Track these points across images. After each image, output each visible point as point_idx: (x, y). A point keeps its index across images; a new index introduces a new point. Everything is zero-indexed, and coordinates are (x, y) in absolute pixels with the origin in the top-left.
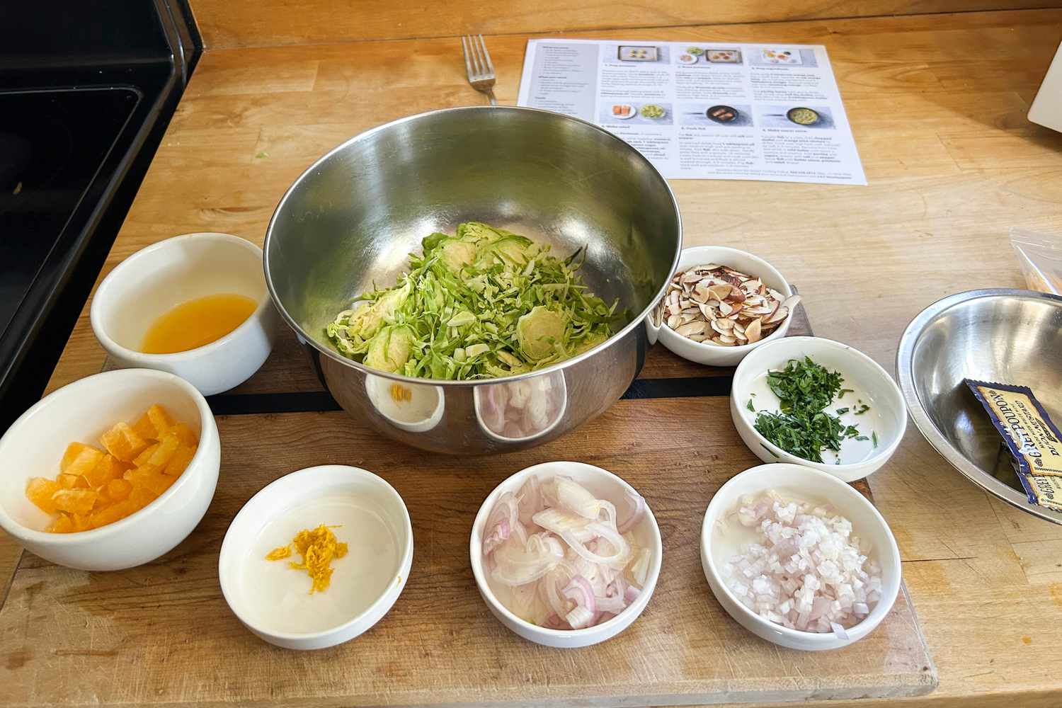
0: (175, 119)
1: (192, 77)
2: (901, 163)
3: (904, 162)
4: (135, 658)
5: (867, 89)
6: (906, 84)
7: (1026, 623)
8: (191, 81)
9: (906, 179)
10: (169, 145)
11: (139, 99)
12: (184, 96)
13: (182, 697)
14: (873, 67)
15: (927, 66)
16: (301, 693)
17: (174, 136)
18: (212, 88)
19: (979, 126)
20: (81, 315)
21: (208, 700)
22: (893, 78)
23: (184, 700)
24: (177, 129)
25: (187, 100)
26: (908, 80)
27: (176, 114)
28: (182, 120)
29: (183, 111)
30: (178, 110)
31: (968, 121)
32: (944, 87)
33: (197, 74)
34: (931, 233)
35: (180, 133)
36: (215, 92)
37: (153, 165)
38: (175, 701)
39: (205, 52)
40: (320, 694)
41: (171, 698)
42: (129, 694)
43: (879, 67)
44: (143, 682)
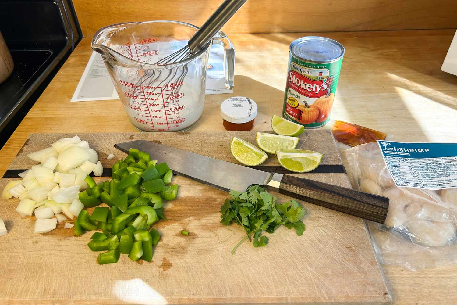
0: (66, 63)
1: (76, 48)
2: (383, 87)
3: (384, 87)
4: (9, 280)
5: (369, 58)
6: (387, 57)
7: (434, 287)
8: (75, 49)
9: (386, 94)
10: (61, 73)
11: (51, 54)
12: (71, 55)
13: (28, 297)
14: (372, 50)
15: (397, 50)
16: (84, 297)
17: (64, 69)
18: (84, 52)
19: (419, 74)
20: (10, 138)
21: (40, 299)
22: (382, 54)
23: (29, 298)
24: (66, 67)
25: (72, 56)
26: (387, 55)
27: (66, 61)
28: (69, 64)
29: (70, 60)
30: (68, 60)
31: (415, 72)
32: (404, 58)
33: (78, 46)
34: (396, 116)
35: (67, 69)
36: (85, 53)
37: (53, 80)
38: (24, 299)
39: (83, 38)
40: (94, 298)
41: (23, 298)
42: (4, 295)
43: (374, 50)
44: (11, 290)
